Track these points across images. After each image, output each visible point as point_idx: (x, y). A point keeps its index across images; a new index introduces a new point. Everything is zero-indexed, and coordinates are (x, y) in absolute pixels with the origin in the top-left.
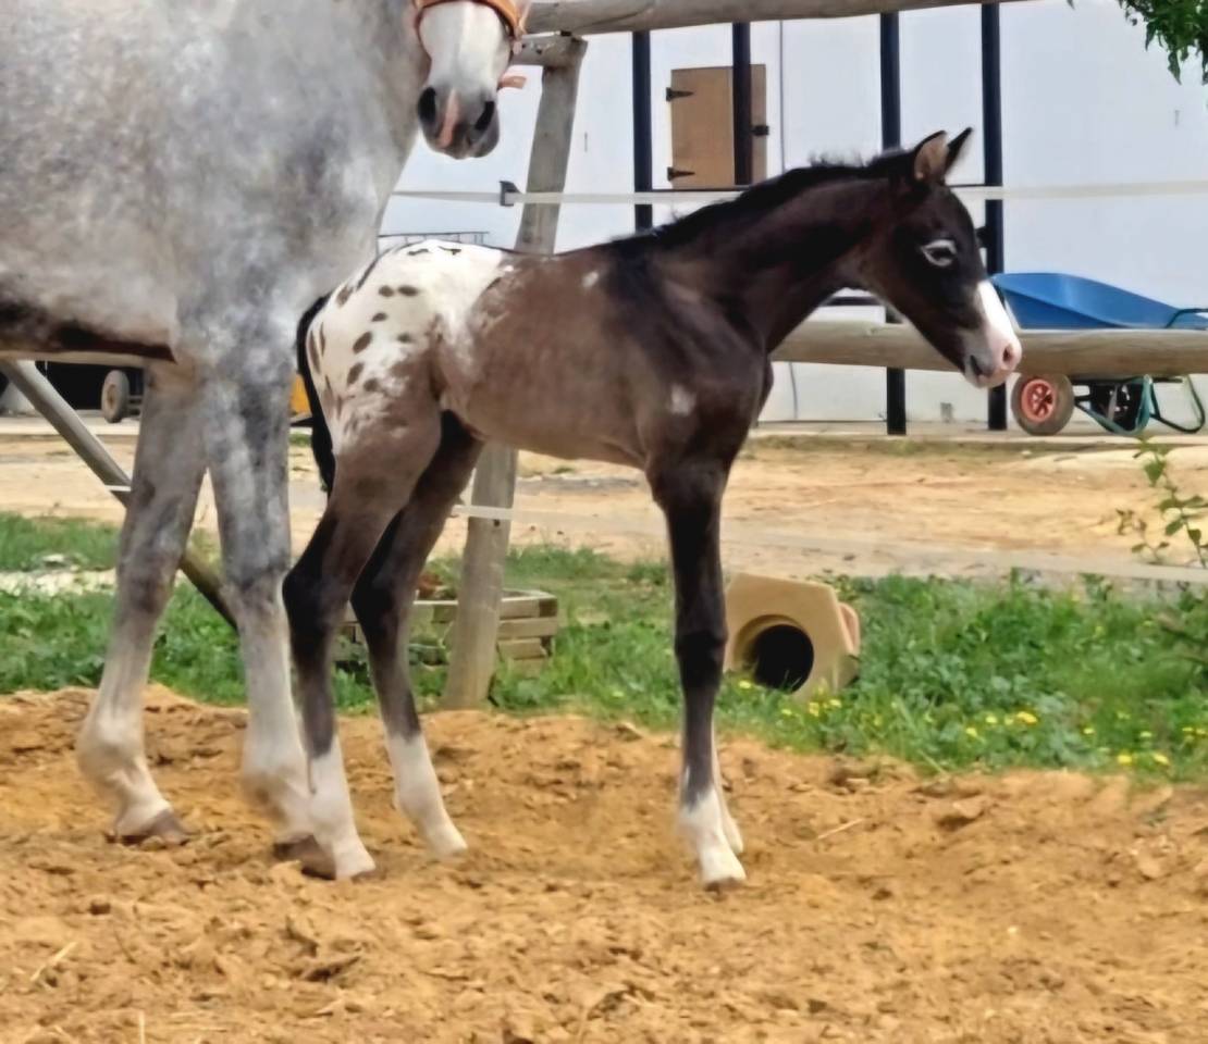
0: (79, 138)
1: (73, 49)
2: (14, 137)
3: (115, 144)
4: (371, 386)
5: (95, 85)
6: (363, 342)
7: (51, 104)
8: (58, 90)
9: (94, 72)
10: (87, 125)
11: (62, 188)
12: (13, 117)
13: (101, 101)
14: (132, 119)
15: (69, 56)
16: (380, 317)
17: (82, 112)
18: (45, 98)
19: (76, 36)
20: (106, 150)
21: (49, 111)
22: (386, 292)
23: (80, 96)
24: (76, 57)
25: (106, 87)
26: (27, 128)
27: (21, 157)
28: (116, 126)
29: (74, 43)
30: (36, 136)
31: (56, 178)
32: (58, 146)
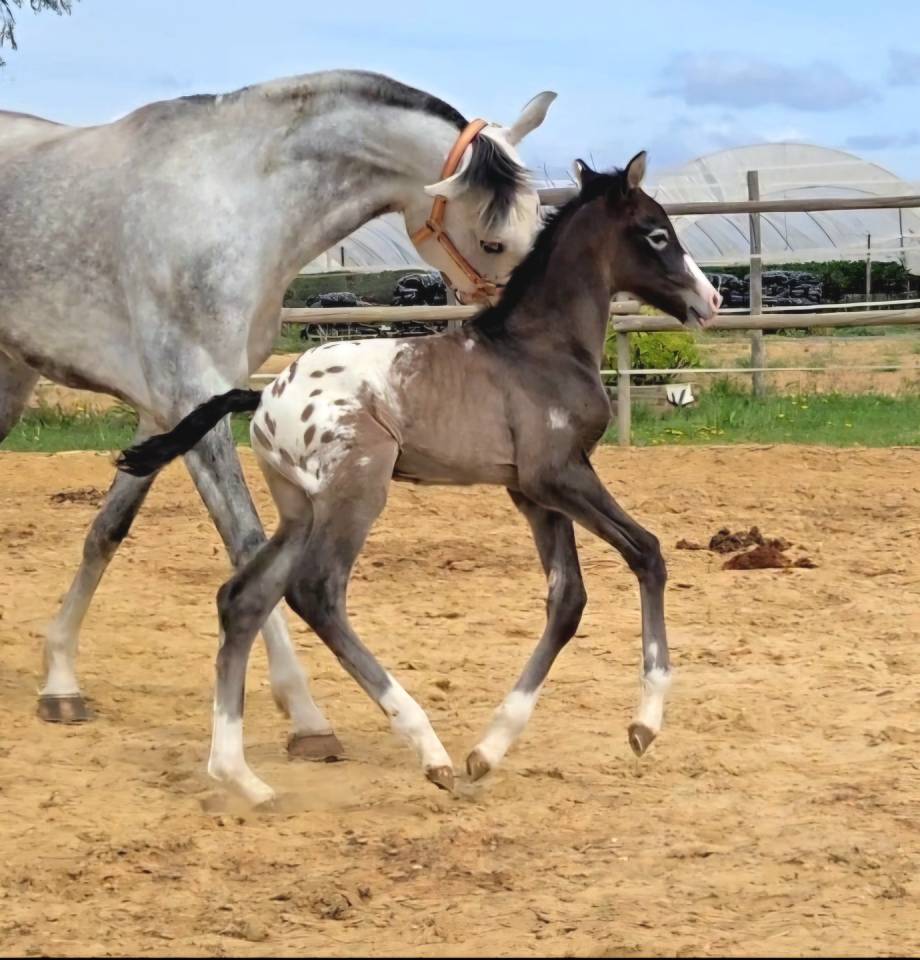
0: (53, 253)
1: (59, 193)
2: (7, 245)
3: (84, 262)
4: (327, 438)
5: (69, 220)
6: (308, 412)
7: (35, 227)
8: (42, 219)
9: (70, 211)
10: (61, 246)
11: (41, 283)
12: (8, 231)
13: (72, 231)
14: (97, 247)
15: (56, 197)
16: (316, 393)
17: (56, 236)
18: (32, 222)
19: (65, 184)
20: (76, 263)
21: (33, 231)
22: (317, 374)
23: (56, 226)
24: (61, 199)
25: (77, 223)
26: (16, 240)
27: (12, 259)
28: (84, 250)
29: (61, 188)
30: (22, 247)
31: (37, 277)
32: (37, 256)
